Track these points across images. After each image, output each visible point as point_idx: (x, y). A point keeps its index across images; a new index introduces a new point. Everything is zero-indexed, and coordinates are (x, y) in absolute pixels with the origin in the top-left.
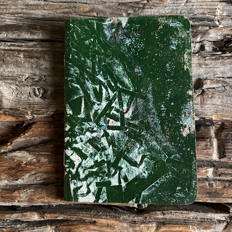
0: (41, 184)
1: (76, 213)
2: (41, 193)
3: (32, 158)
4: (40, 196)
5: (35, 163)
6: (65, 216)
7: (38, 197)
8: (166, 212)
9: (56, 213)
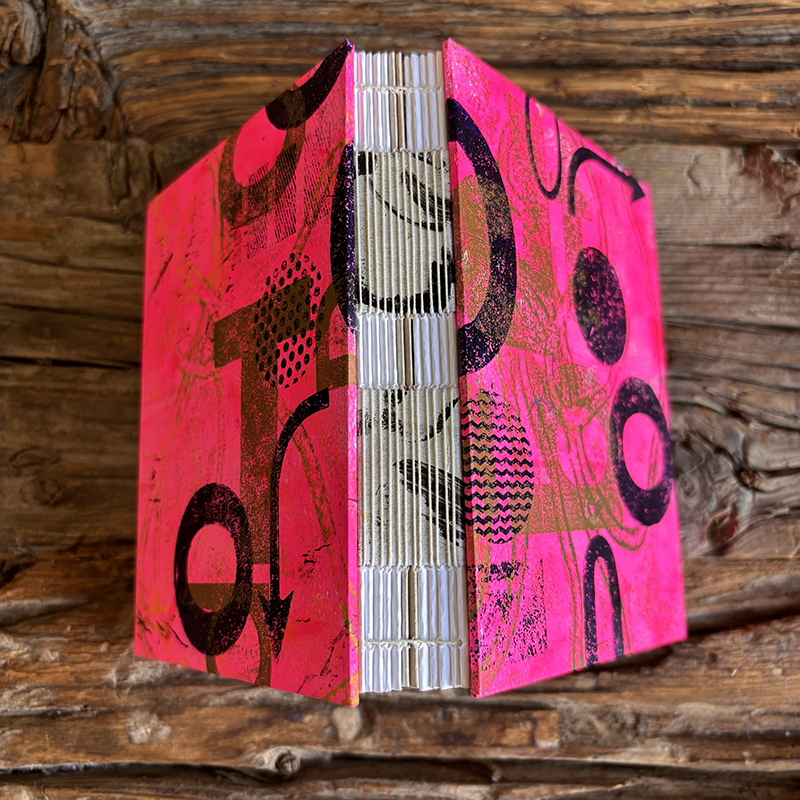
0: (43, 715)
1: (124, 787)
2: (37, 739)
3: (21, 651)
4: (36, 744)
5: (27, 664)
6: (95, 794)
7: (30, 747)
8: (342, 781)
9: (72, 787)
